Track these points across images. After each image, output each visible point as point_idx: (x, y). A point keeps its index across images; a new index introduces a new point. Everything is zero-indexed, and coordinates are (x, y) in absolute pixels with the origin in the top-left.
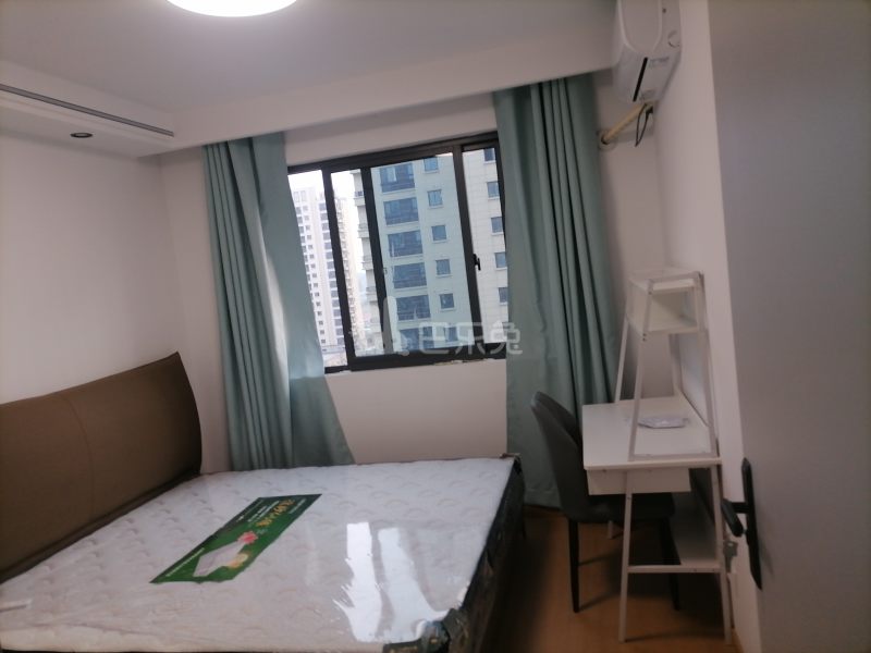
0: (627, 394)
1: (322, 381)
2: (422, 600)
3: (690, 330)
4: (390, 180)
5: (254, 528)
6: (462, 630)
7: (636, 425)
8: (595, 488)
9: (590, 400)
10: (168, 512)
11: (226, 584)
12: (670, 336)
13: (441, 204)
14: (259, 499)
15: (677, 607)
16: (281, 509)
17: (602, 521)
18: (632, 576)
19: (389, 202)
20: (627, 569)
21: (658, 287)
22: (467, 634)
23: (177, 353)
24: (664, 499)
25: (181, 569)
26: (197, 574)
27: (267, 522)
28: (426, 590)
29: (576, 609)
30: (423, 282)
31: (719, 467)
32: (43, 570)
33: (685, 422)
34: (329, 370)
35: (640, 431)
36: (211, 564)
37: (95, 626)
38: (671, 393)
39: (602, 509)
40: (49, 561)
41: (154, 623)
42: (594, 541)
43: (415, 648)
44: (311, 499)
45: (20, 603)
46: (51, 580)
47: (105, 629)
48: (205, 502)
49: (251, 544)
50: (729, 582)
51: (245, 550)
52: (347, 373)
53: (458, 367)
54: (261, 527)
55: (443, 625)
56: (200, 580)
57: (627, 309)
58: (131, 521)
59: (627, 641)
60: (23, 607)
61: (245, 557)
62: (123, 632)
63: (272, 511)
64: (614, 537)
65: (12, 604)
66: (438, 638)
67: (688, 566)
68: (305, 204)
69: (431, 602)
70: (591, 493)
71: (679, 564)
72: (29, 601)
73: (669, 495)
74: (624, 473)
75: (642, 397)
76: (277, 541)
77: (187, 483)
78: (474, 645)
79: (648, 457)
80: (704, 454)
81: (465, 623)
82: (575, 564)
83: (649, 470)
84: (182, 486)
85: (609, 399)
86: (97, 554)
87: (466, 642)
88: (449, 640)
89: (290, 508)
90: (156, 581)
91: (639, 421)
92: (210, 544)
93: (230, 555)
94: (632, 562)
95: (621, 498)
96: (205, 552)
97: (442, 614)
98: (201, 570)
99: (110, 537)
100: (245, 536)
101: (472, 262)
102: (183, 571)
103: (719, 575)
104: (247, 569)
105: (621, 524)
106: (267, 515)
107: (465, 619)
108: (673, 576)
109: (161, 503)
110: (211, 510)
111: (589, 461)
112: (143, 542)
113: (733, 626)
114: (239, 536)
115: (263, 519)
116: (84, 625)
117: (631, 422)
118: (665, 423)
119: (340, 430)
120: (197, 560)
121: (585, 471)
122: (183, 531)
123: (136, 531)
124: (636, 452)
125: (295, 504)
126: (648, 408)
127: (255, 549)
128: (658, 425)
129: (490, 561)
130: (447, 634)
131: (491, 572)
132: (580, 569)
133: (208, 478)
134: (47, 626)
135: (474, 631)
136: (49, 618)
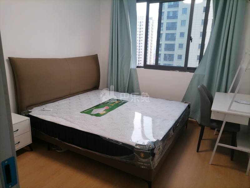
0: (233, 91)
1: (135, 70)
2: (152, 135)
4: (170, 15)
5: (109, 106)
7: (233, 101)
8: (213, 117)
9: (219, 90)
10: (88, 97)
11: (98, 117)
13: (185, 25)
14: (112, 99)
15: (232, 159)
16: (117, 102)
17: (213, 129)
18: (218, 146)
19: (169, 23)
20: (218, 144)
22: (161, 148)
23: (97, 54)
24: (237, 126)
26: (91, 113)
28: (153, 133)
29: (198, 151)
30: (173, 50)
32: (56, 103)
34: (138, 67)
35: (234, 103)
36: (96, 112)
37: (65, 119)
39: (214, 124)
41: (79, 122)
42: (208, 135)
43: (145, 147)
44: (125, 102)
45: (50, 109)
46: (58, 106)
47: (67, 120)
48: (98, 96)
49: (107, 109)
51: (105, 110)
52: (143, 69)
53: (177, 73)
54: (111, 106)
55: (154, 143)
56: (92, 115)
57: (242, 62)
59: (211, 164)
60: (50, 111)
61: (105, 112)
62: (71, 122)
63: (114, 102)
64: (216, 135)
65: (48, 109)
66: (152, 146)
67: (239, 148)
68: (143, 21)
69: (154, 136)
70: (211, 118)
71: (237, 147)
72: (52, 110)
73: (239, 125)
74: (225, 114)
75: (238, 93)
76: (114, 110)
77: (94, 91)
78: (163, 151)
79: (235, 111)
81: (161, 145)
82: (200, 139)
83: (234, 115)
84: (93, 91)
85: (226, 91)
86: (70, 103)
87: (160, 150)
88: (155, 148)
89: (120, 103)
90: (81, 112)
91: (235, 100)
92: (98, 107)
93: (101, 111)
94: (219, 142)
95: (221, 122)
97: (155, 140)
98: (93, 112)
99: (73, 99)
100: (106, 107)
101: (190, 39)
102: (88, 112)
104: (104, 115)
105: (219, 131)
107: (161, 143)
108: (233, 150)
109: (87, 94)
110: (99, 99)
111: (213, 108)
112: (81, 102)
115: (112, 104)
116: (63, 118)
117: (231, 100)
118: (245, 102)
119: (138, 84)
120: (93, 110)
121: (211, 111)
122: (91, 102)
123: (80, 99)
124: (231, 108)
126: (238, 96)
127: (108, 111)
128: (242, 102)
129: (173, 130)
130: (155, 146)
131: (173, 134)
132: (202, 141)
133: (100, 91)
134: (55, 116)
135: (164, 148)
136: (55, 114)
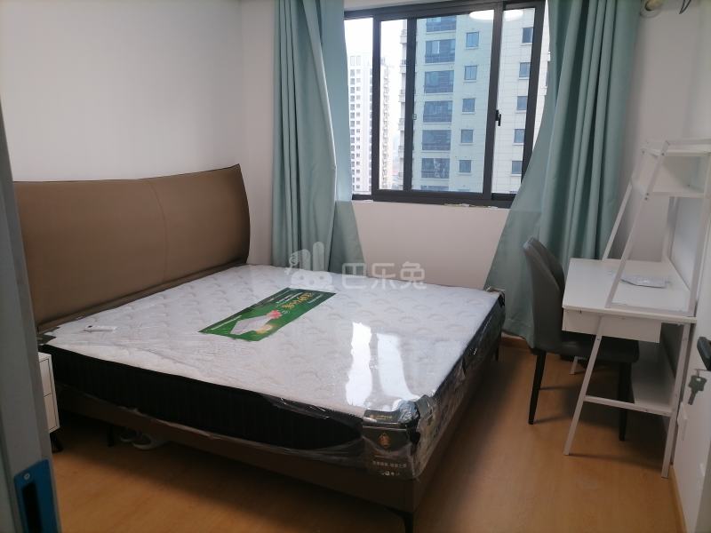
0: (615, 254)
1: (349, 205)
2: (404, 384)
3: (696, 195)
4: (434, 53)
5: (280, 309)
6: (431, 413)
7: (619, 279)
8: (568, 326)
9: (578, 254)
10: (219, 286)
11: (253, 343)
12: (672, 199)
13: (475, 78)
14: (288, 289)
15: (622, 438)
16: (303, 299)
17: (567, 358)
18: (586, 404)
19: (431, 73)
20: (583, 397)
21: (671, 150)
22: (434, 417)
23: (238, 165)
24: (631, 346)
25: (222, 327)
26: (232, 333)
27: (291, 306)
28: (408, 378)
29: (531, 421)
30: (447, 147)
31: (693, 326)
32: (127, 309)
33: (667, 284)
34: (355, 197)
35: (621, 286)
37: (157, 353)
38: (658, 259)
40: (132, 304)
41: (198, 360)
42: (556, 373)
43: (390, 417)
44: (327, 295)
45: (107, 328)
46: (132, 318)
47: (164, 357)
48: (246, 284)
49: (276, 319)
50: (677, 426)
51: (270, 322)
52: (371, 201)
53: (464, 210)
54: (285, 309)
55: (417, 406)
56: (235, 337)
58: (192, 287)
59: (570, 455)
60: (110, 331)
61: (270, 327)
62: (175, 361)
63: (295, 298)
64: (576, 373)
65: (103, 327)
66: (410, 415)
67: (640, 405)
68: (358, 67)
69: (410, 387)
70: (563, 329)
71: (633, 402)
72: (114, 328)
74: (599, 316)
75: (629, 259)
76: (296, 321)
77: (235, 268)
78: (439, 427)
79: (625, 306)
80: (680, 313)
81: (434, 409)
82: (537, 387)
83: (623, 318)
84: (232, 269)
85: (597, 256)
86: (165, 305)
87: (432, 423)
88: (419, 417)
89: (310, 299)
90: (203, 331)
91: (623, 277)
92: (247, 313)
93: (259, 324)
94: (588, 393)
95: (591, 338)
96: (242, 319)
97: (416, 397)
99: (175, 295)
100: (272, 313)
101: (494, 117)
102: (223, 328)
103: (669, 418)
104: (270, 336)
105: (584, 364)
106: (291, 301)
107: (435, 405)
108: (624, 412)
109: (216, 279)
110: (251, 290)
111: (566, 302)
112: (198, 303)
113: (672, 463)
114: (268, 312)
115: (288, 303)
116: (149, 351)
117: (614, 275)
118: (646, 282)
119: (359, 246)
120: (235, 323)
121: (563, 309)
122: (228, 301)
123: (194, 295)
124: (615, 300)
125: (314, 297)
126: (632, 268)
127: (278, 323)
128: (640, 283)
129: (464, 367)
130: (418, 413)
131: (463, 377)
132: (540, 392)
133: (251, 267)
134: (125, 346)
135: (441, 417)
136: (127, 342)
